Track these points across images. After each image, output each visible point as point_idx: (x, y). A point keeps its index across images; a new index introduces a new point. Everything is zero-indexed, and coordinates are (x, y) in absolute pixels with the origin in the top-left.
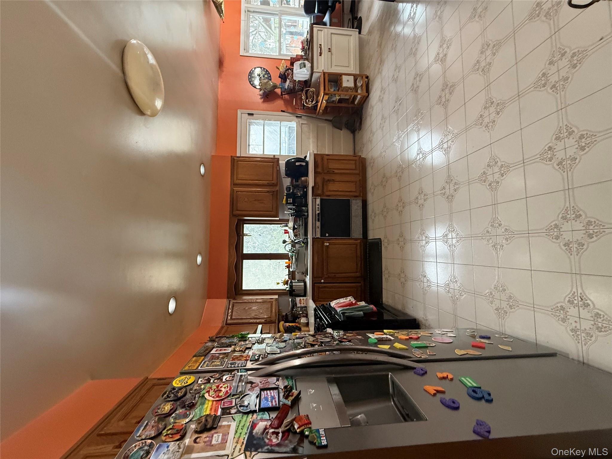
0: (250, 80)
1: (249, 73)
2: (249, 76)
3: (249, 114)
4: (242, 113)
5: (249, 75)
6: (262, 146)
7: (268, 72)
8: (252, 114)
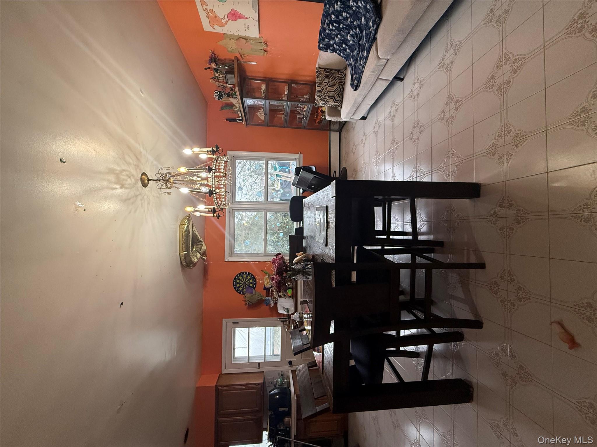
0: (235, 286)
1: (234, 279)
2: (234, 283)
3: (234, 323)
4: (226, 322)
5: (234, 281)
6: (247, 348)
7: (253, 277)
8: (237, 323)
